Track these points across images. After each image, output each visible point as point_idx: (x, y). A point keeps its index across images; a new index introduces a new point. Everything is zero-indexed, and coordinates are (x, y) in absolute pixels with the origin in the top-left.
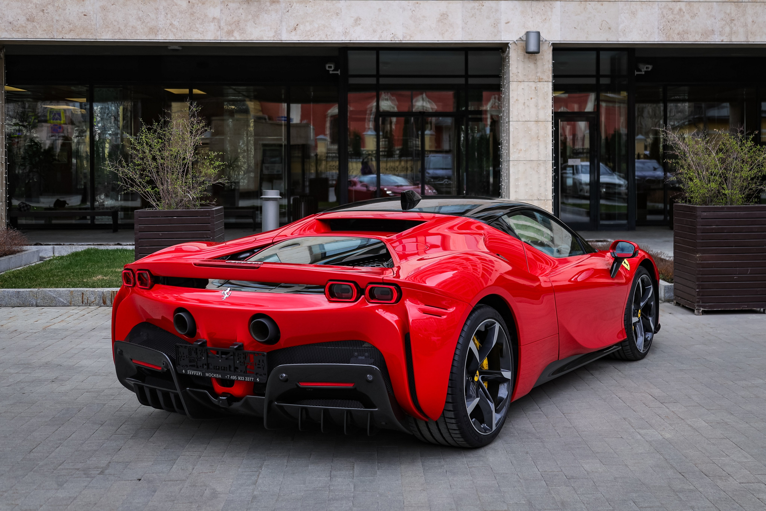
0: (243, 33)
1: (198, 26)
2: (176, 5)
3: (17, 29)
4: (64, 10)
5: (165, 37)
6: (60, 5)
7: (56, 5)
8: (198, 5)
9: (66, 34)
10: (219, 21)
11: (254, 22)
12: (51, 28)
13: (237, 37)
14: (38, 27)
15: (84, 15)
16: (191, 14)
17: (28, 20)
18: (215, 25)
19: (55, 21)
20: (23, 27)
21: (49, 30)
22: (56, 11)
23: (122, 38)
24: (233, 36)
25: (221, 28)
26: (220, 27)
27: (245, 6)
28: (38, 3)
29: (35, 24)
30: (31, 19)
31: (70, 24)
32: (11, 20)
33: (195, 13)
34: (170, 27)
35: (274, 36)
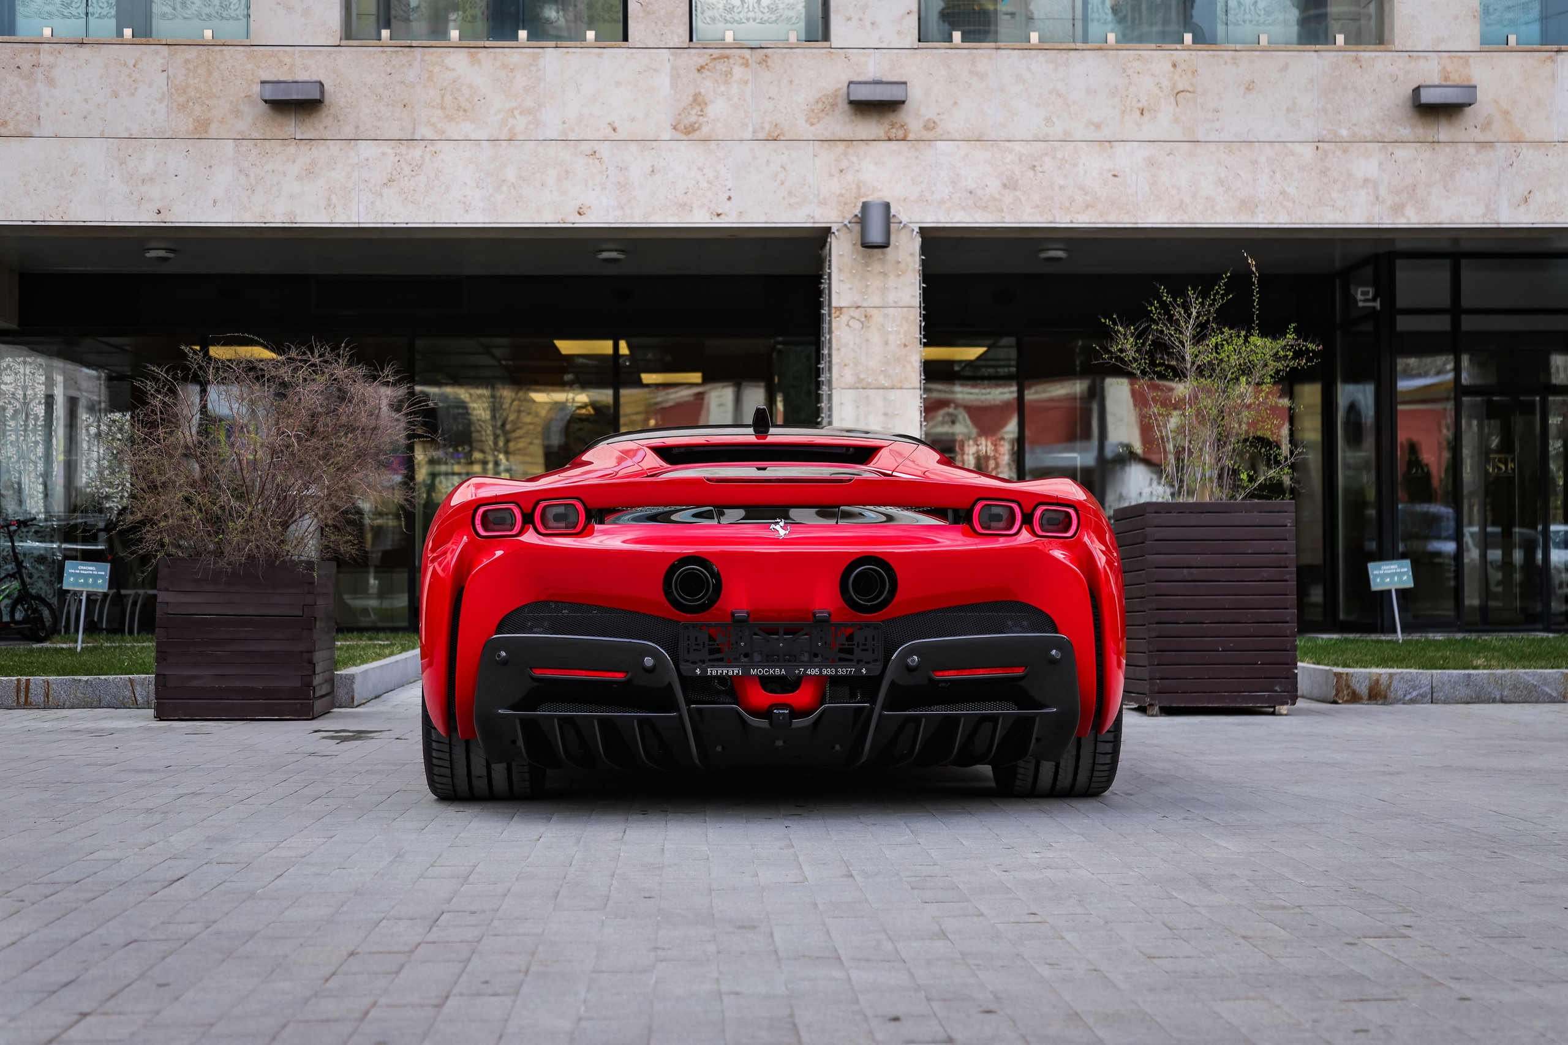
0: (1422, 209)
1: (1334, 195)
2: (1293, 154)
3: (984, 205)
4: (1075, 165)
5: (1270, 218)
6: (1066, 155)
7: (1059, 155)
8: (1334, 153)
9: (1078, 213)
10: (1376, 185)
11: (1445, 187)
12: (1050, 202)
13: (1411, 218)
14: (1023, 199)
15: (1114, 176)
16: (1322, 172)
17: (1005, 186)
18: (1369, 194)
19: (1057, 188)
20: (995, 199)
21: (1045, 207)
22: (1060, 168)
23: (1187, 220)
24: (1403, 215)
25: (1380, 199)
26: (1377, 198)
27: (1427, 155)
28: (1025, 152)
29: (1018, 193)
30: (1010, 185)
31: (1086, 194)
32: (972, 186)
33: (1329, 169)
34: (1281, 198)
35: (1484, 215)
